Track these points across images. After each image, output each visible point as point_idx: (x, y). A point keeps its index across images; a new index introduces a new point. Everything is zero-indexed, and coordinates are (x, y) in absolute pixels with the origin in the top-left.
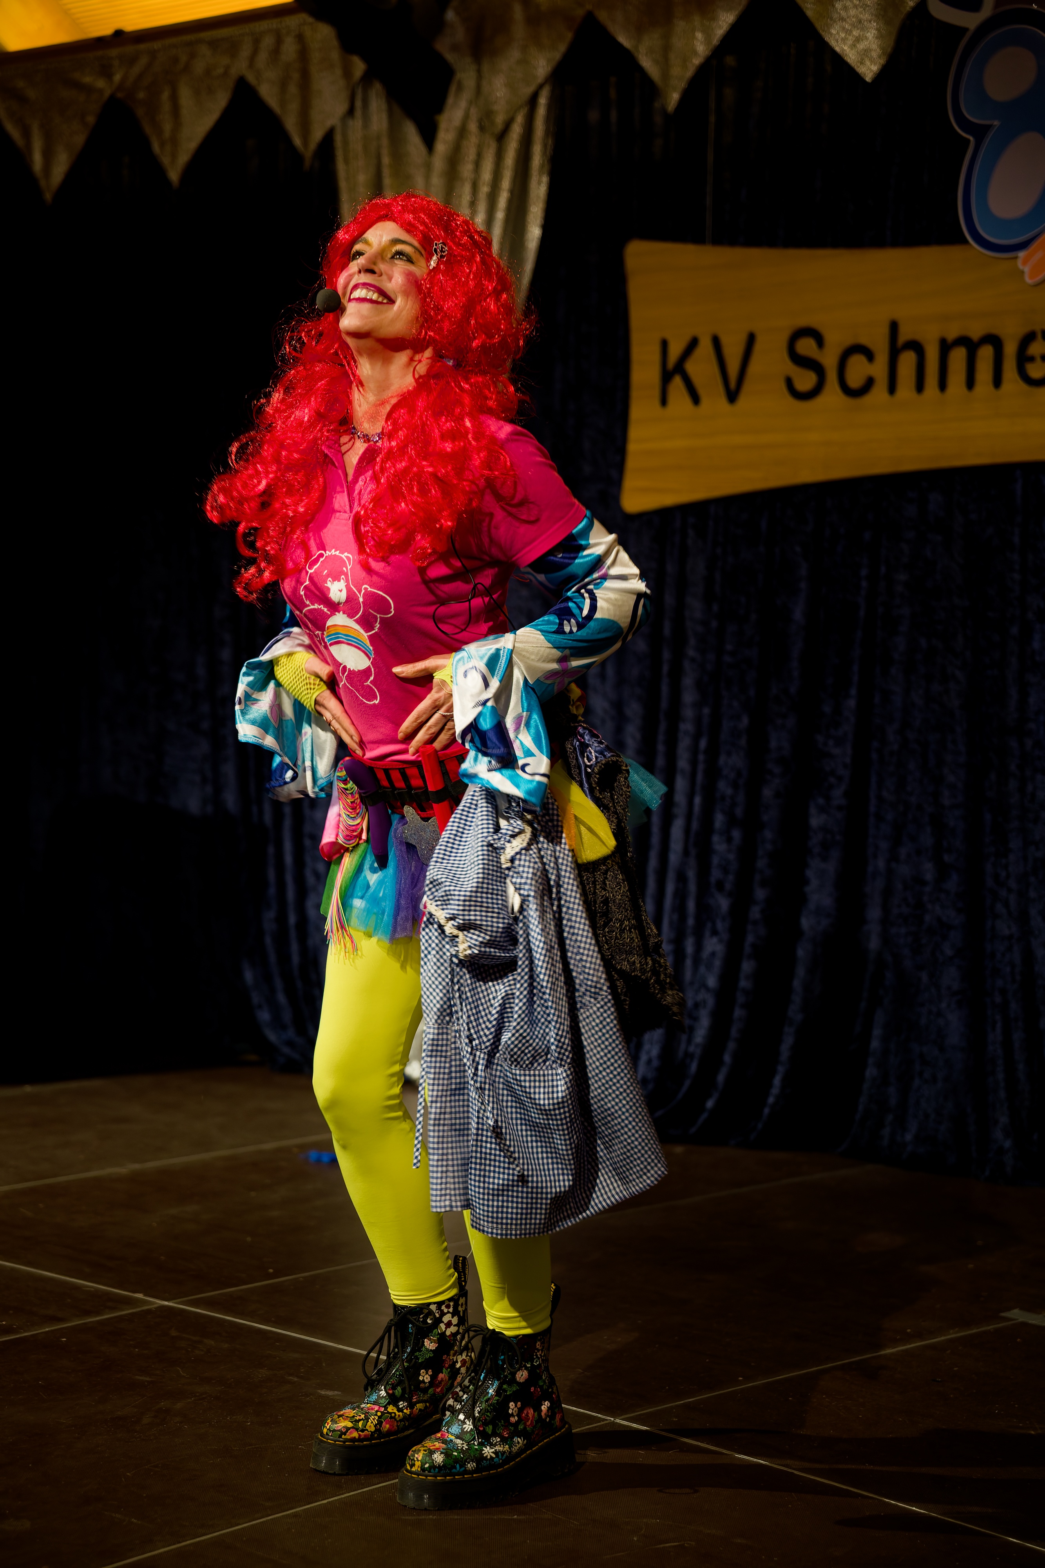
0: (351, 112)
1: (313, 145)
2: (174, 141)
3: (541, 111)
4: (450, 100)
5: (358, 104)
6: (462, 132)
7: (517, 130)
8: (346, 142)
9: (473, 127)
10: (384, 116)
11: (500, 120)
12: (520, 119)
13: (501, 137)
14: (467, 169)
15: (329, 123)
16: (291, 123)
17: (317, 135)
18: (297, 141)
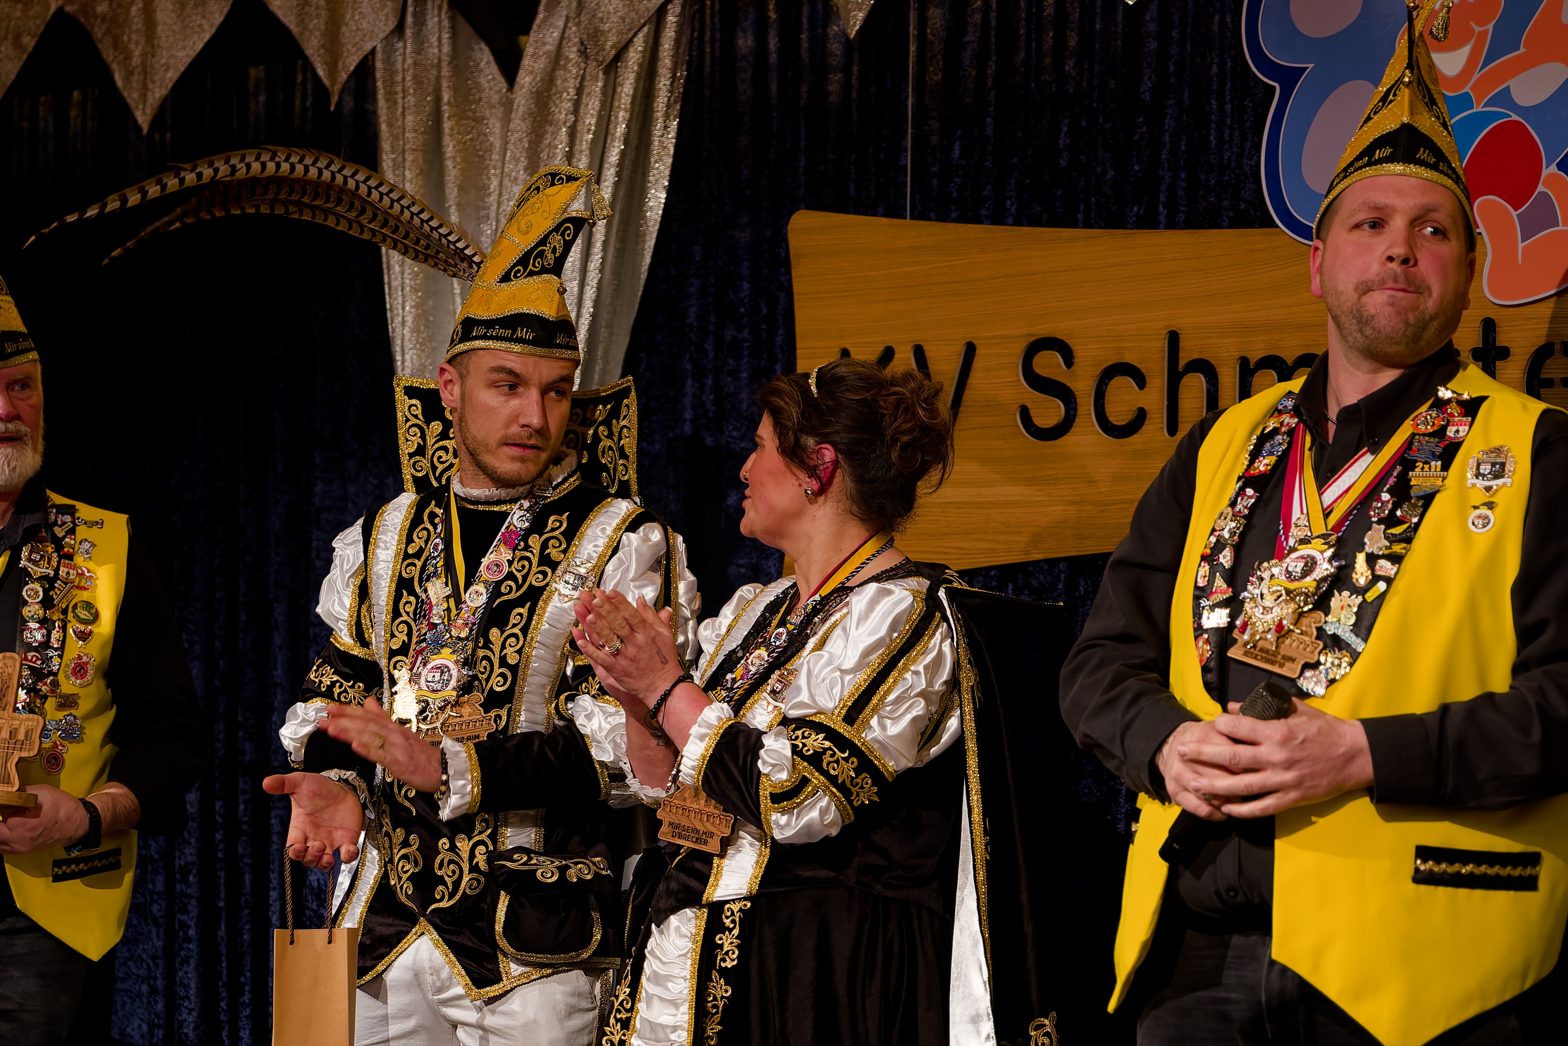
0: (399, 29)
1: (344, 76)
2: (146, 70)
3: (669, 34)
4: (540, 16)
5: (409, 20)
6: (557, 59)
7: (634, 56)
8: (391, 71)
9: (572, 53)
10: (446, 36)
11: (610, 42)
12: (639, 43)
13: (612, 67)
14: (562, 110)
15: (368, 47)
16: (312, 47)
17: (352, 62)
18: (321, 72)
